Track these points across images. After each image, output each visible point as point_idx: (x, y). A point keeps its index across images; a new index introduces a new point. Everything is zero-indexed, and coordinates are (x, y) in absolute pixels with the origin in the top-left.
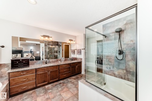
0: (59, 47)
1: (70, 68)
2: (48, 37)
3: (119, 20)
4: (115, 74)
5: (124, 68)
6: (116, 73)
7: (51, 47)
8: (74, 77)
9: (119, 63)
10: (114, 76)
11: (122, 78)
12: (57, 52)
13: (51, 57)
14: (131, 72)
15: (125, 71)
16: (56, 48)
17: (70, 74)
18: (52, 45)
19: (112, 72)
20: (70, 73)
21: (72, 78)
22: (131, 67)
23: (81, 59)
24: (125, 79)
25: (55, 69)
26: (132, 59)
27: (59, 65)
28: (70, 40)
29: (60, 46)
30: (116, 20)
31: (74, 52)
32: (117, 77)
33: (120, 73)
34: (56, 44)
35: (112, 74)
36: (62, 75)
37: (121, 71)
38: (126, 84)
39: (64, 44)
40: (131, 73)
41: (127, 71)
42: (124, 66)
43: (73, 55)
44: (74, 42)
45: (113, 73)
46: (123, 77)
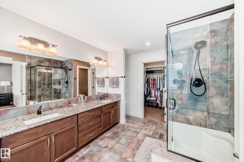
0: (66, 73)
1: (100, 116)
2: (46, 44)
3: (196, 29)
4: (188, 120)
5: (204, 108)
6: (191, 118)
7: (45, 71)
8: (108, 135)
9: (196, 101)
10: (188, 124)
11: (201, 125)
12: (60, 83)
13: (47, 93)
14: (215, 114)
15: (206, 114)
16: (58, 74)
17: (100, 128)
18: (48, 68)
19: (184, 116)
20: (101, 126)
21: (105, 137)
22: (215, 106)
23: (119, 96)
24: (205, 126)
25: (68, 126)
26: (217, 94)
27: (77, 114)
28: (96, 58)
29: (70, 70)
30: (191, 29)
31: (102, 82)
32: (191, 124)
33: (197, 117)
34: (59, 65)
35: (184, 120)
36: (85, 135)
37: (198, 114)
38: (209, 134)
39: (78, 67)
40: (216, 116)
41: (209, 113)
42: (204, 105)
43: (101, 88)
44: (105, 63)
45: (186, 118)
46: (203, 123)
